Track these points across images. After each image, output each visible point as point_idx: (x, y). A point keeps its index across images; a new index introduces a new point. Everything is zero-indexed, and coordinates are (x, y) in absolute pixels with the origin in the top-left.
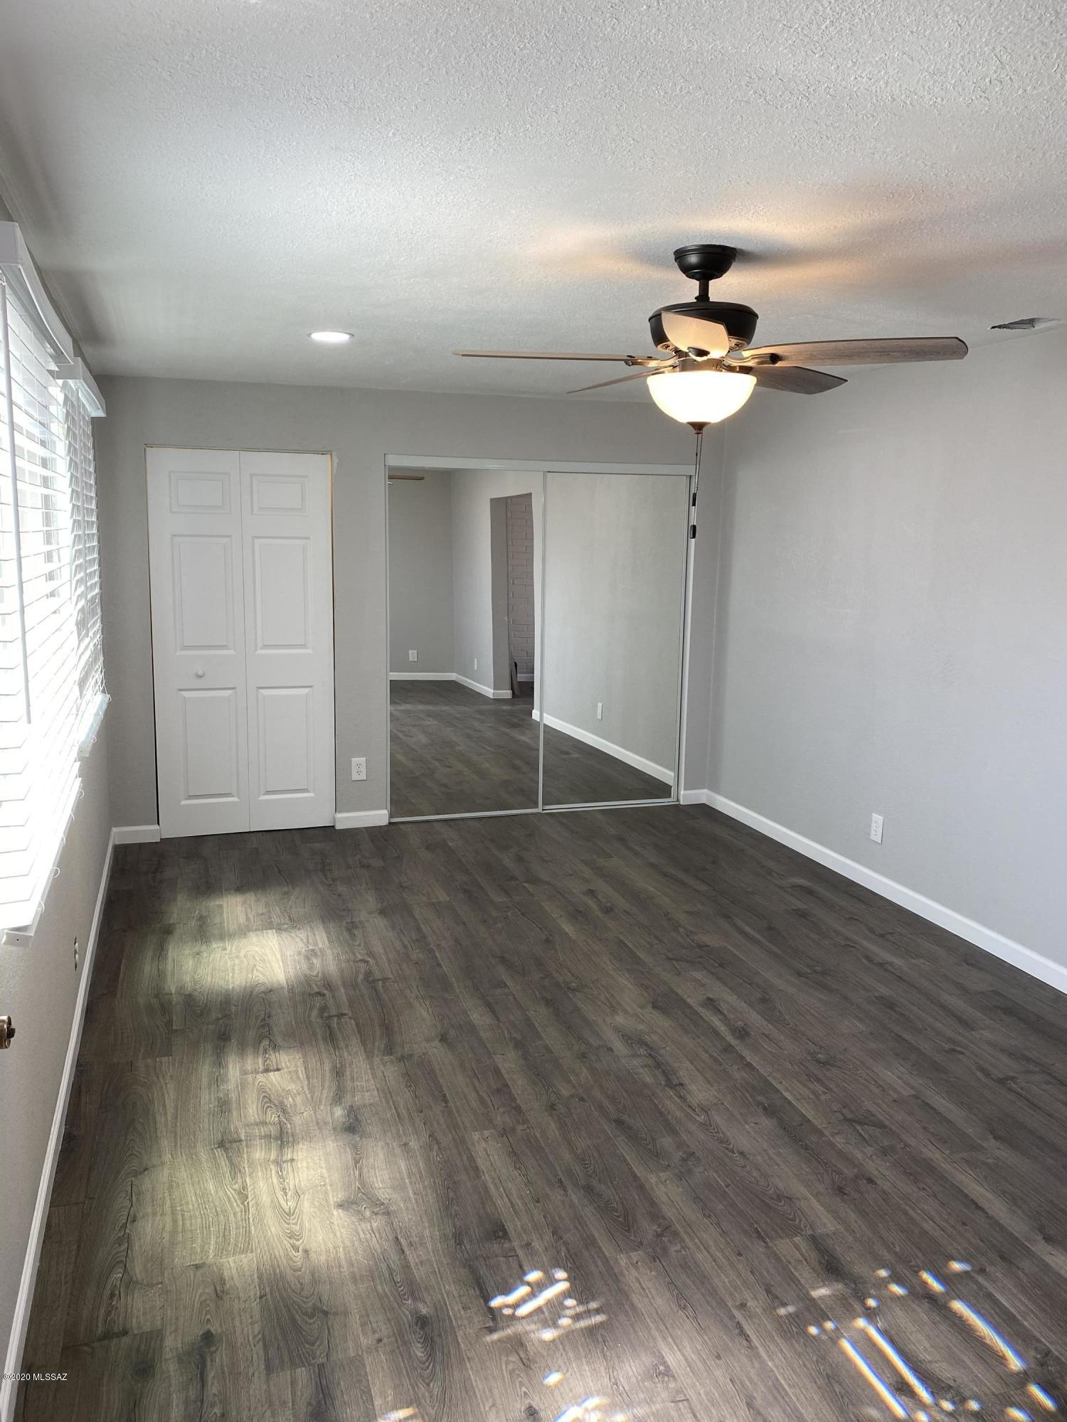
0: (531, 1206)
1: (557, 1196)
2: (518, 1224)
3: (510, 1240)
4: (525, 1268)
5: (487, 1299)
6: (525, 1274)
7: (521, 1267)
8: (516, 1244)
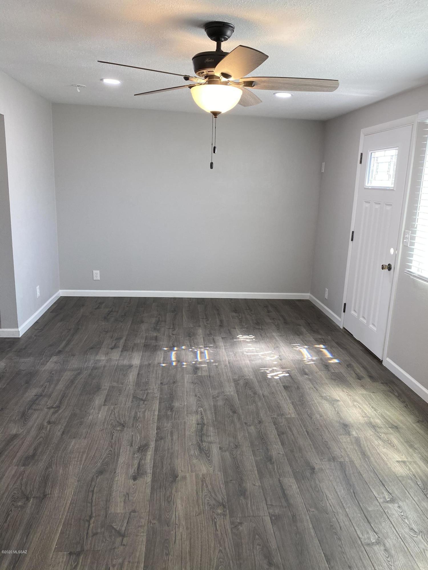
0: (275, 392)
1: (266, 393)
2: (280, 388)
3: (283, 385)
4: (279, 379)
5: (290, 376)
6: (279, 378)
7: (280, 380)
8: (281, 384)
